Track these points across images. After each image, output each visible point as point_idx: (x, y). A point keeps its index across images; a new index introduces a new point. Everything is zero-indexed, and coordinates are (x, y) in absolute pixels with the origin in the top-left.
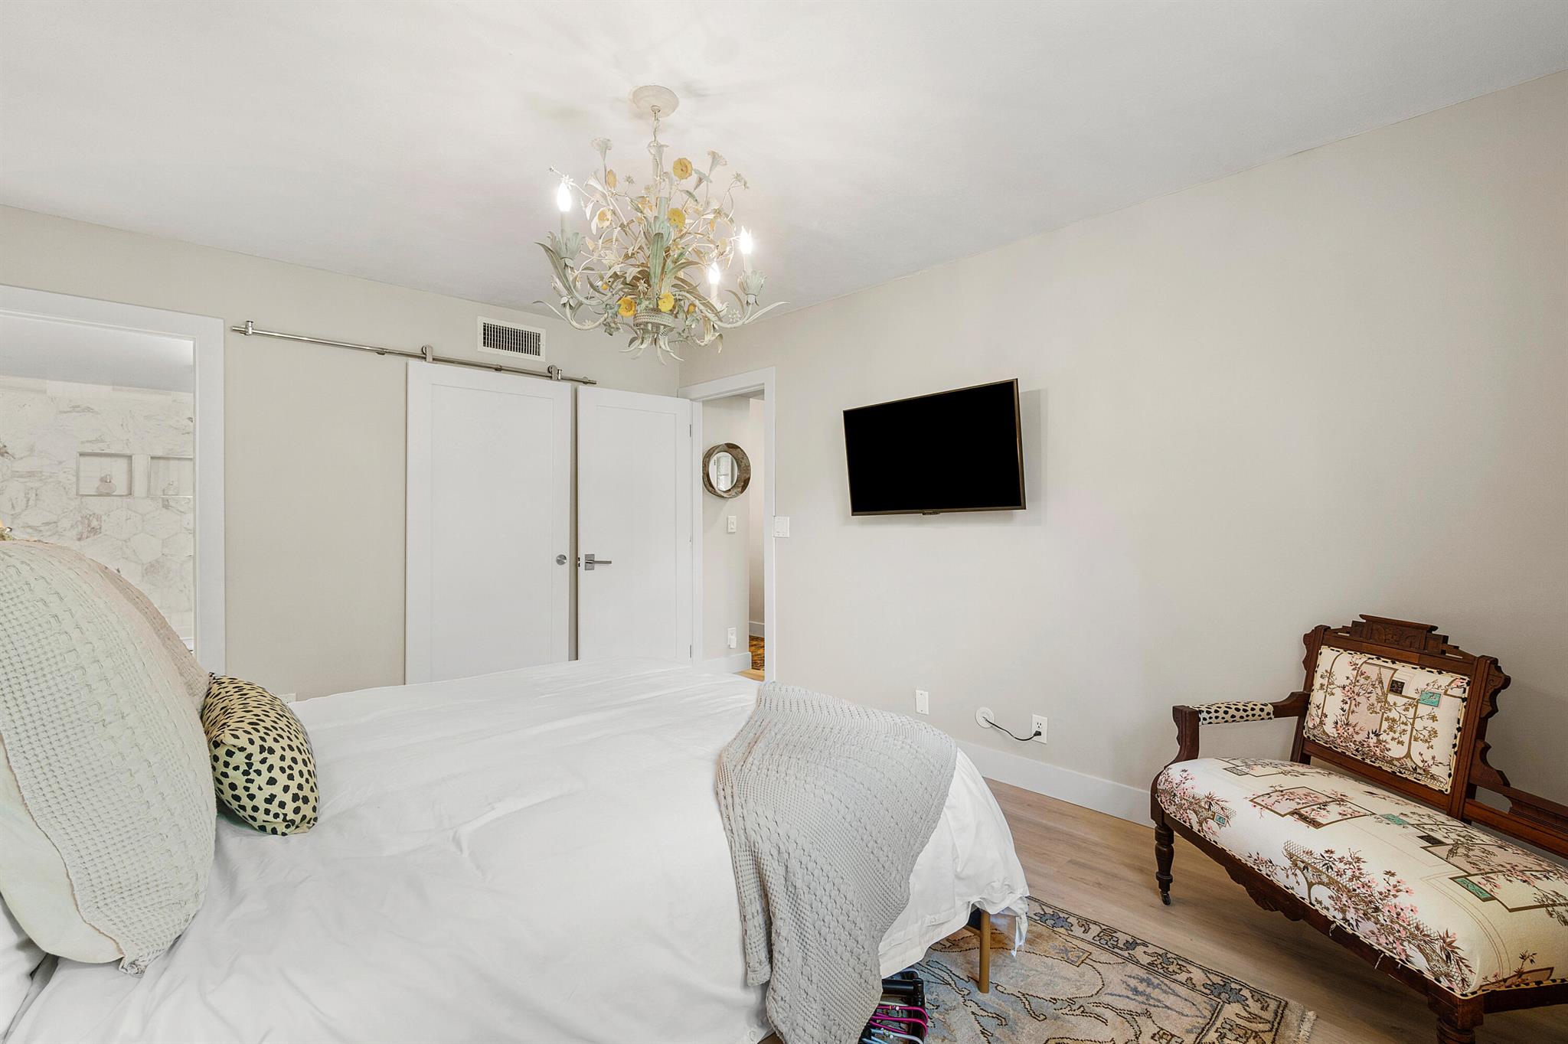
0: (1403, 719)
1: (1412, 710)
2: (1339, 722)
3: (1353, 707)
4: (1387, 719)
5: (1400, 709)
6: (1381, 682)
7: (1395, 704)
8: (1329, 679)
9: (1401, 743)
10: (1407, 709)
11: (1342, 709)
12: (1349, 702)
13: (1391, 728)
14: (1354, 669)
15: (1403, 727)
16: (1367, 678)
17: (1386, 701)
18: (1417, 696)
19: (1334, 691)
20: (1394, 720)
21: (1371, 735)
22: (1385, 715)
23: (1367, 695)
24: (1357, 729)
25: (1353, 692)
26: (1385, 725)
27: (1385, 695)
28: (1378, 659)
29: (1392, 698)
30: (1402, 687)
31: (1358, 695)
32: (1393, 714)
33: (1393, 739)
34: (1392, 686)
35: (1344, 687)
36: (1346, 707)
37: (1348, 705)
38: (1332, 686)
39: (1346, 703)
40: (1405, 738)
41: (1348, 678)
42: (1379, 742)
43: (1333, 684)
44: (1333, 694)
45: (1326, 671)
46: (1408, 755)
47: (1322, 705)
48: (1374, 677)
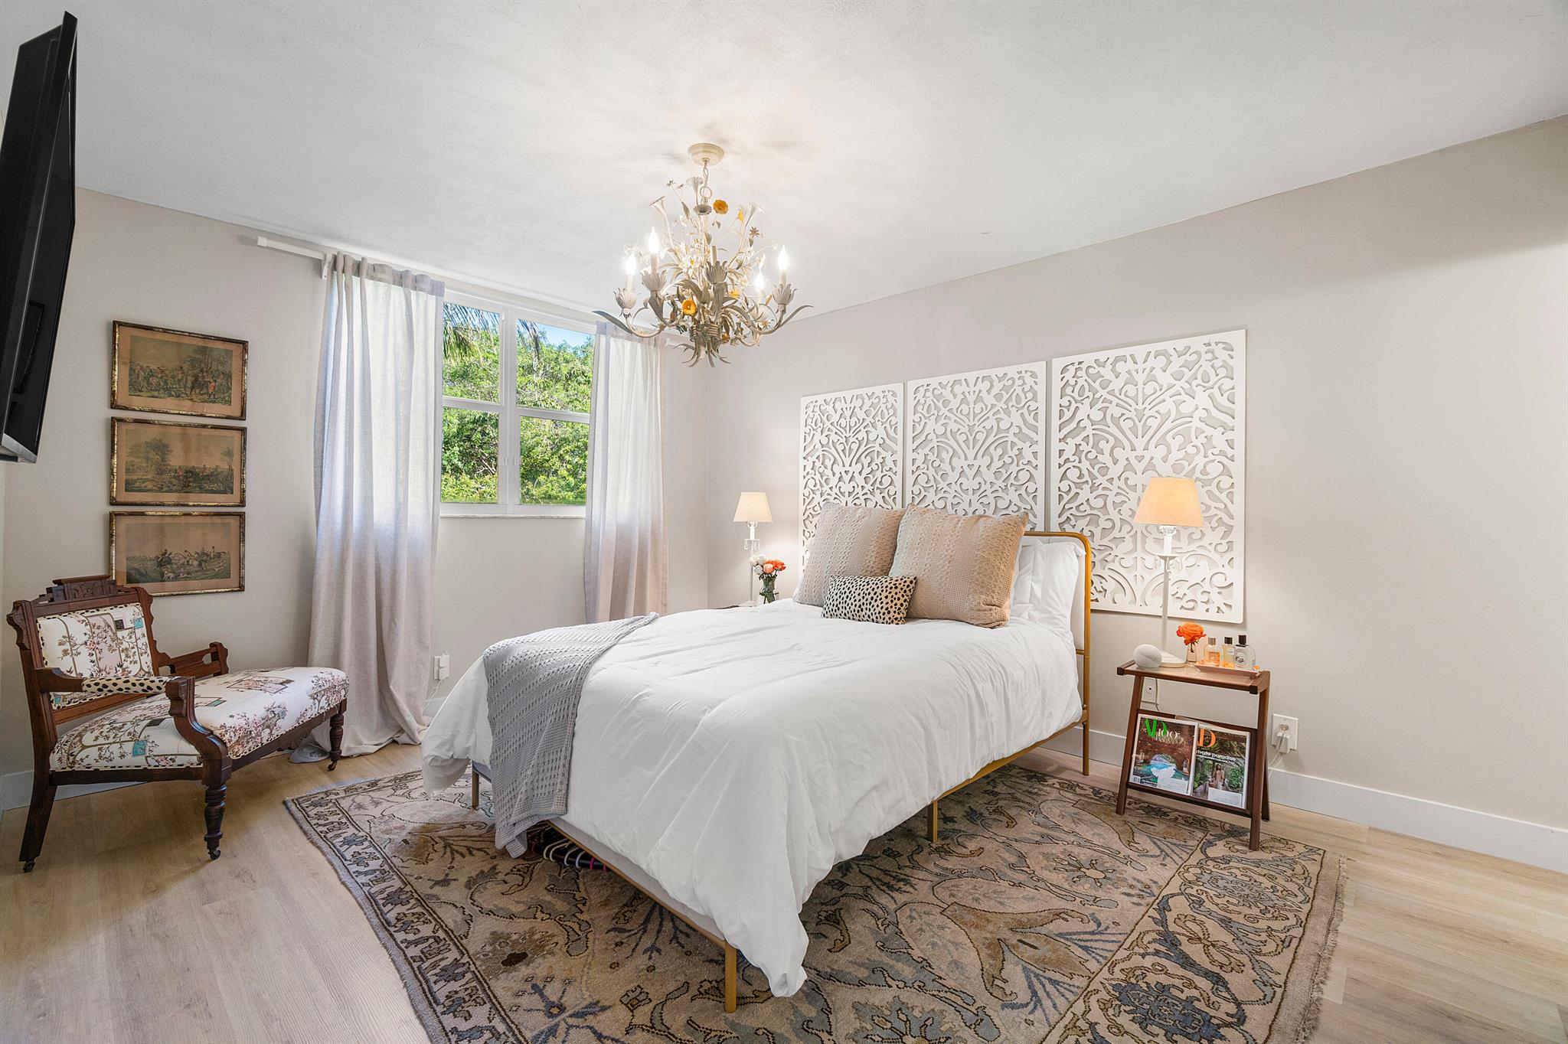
0: (131, 645)
1: (133, 636)
2: (94, 673)
3: (98, 655)
4: (123, 651)
5: (127, 640)
6: (109, 626)
7: (123, 637)
8: (70, 642)
9: (135, 662)
10: (131, 638)
11: (92, 661)
12: (94, 653)
13: (127, 656)
14: (86, 625)
15: (133, 650)
16: (99, 628)
17: (118, 639)
18: (132, 625)
19: (79, 650)
20: (127, 649)
21: (118, 669)
22: (121, 649)
23: (104, 640)
24: (107, 670)
25: (94, 643)
26: (123, 655)
27: (115, 634)
28: (87, 612)
29: (120, 634)
30: (123, 623)
31: (98, 644)
32: (125, 645)
33: (131, 662)
34: (117, 626)
35: (86, 643)
36: (94, 658)
37: (94, 656)
38: (76, 647)
39: (93, 655)
40: (137, 658)
41: (85, 634)
42: (124, 670)
43: (76, 645)
44: (79, 653)
45: (64, 637)
46: (141, 668)
47: (73, 669)
48: (103, 625)
